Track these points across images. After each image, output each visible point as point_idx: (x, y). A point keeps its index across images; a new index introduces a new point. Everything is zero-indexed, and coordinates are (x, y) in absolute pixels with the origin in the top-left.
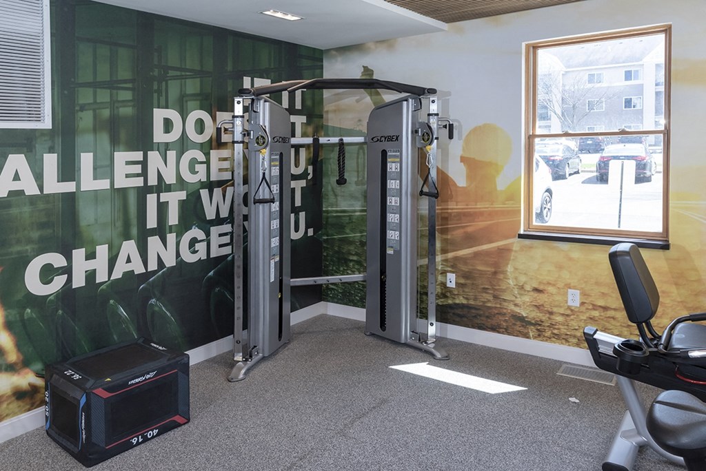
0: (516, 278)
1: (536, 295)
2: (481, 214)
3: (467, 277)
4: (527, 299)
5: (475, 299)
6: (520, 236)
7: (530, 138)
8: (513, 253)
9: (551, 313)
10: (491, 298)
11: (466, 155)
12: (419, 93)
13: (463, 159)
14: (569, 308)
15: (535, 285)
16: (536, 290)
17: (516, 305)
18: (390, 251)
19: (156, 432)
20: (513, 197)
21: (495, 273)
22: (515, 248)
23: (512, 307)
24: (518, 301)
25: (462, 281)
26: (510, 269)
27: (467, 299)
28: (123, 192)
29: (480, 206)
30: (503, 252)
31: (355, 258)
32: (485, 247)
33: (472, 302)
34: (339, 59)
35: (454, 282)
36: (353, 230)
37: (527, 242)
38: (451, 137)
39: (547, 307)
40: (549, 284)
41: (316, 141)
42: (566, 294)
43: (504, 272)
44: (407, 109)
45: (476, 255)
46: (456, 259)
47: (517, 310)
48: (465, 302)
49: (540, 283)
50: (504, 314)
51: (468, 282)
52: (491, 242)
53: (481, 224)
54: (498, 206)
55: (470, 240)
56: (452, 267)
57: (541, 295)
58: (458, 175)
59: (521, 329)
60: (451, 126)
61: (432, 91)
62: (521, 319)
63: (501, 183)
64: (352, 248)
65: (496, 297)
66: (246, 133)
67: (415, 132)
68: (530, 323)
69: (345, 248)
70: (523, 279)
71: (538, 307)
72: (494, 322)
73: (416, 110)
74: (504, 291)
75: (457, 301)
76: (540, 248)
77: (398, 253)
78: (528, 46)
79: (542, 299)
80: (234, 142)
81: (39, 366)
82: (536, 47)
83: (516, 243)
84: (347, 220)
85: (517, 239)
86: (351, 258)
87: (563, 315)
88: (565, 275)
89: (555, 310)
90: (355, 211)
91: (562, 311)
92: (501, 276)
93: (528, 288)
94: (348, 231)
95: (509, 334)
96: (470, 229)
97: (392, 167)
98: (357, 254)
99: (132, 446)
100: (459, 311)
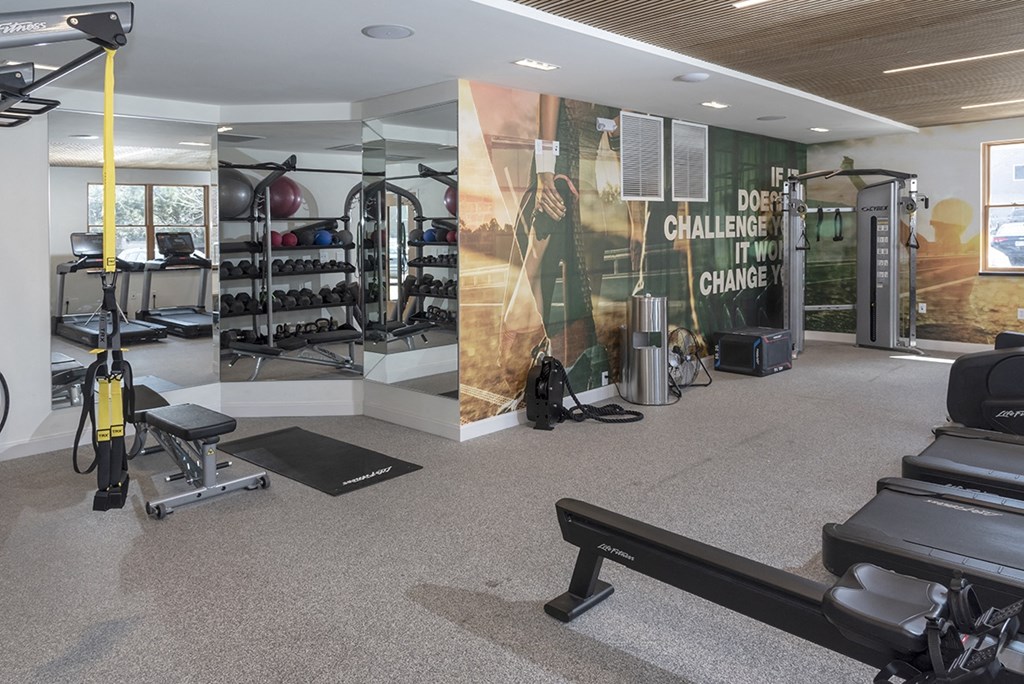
0: (976, 304)
1: (992, 314)
2: (948, 260)
3: (936, 305)
4: (985, 317)
5: (943, 320)
6: (980, 274)
7: (986, 208)
8: (974, 287)
9: (1005, 325)
10: (956, 318)
11: (935, 220)
12: (903, 177)
13: (932, 223)
14: (1018, 321)
15: (992, 307)
16: (993, 311)
17: (976, 322)
18: (879, 286)
19: (781, 368)
20: (974, 247)
21: (960, 301)
22: (975, 283)
23: (973, 324)
24: (978, 319)
25: (932, 308)
26: (971, 297)
27: (936, 320)
28: (728, 239)
29: (947, 255)
30: (967, 286)
31: (837, 297)
32: (950, 283)
33: (940, 322)
34: (822, 151)
35: (925, 309)
36: (834, 277)
37: (985, 278)
38: (927, 207)
39: (1001, 322)
40: (1002, 306)
41: (820, 210)
42: (1017, 311)
43: (967, 300)
44: (894, 187)
45: (944, 288)
46: (926, 293)
47: (978, 325)
48: (934, 322)
49: (996, 305)
50: (967, 329)
51: (938, 308)
52: (956, 279)
53: (946, 268)
54: (962, 254)
55: (939, 279)
56: (923, 298)
57: (997, 314)
58: (930, 236)
59: (982, 338)
60: (927, 200)
61: (914, 176)
62: (981, 331)
63: (964, 239)
64: (834, 290)
65: (960, 318)
66: (790, 205)
67: (900, 203)
68: (988, 333)
69: (827, 291)
70: (982, 304)
71: (994, 322)
72: (959, 335)
73: (900, 188)
74: (967, 313)
75: (928, 323)
76: (996, 283)
77: (887, 287)
78: (984, 145)
79: (997, 316)
80: (783, 210)
81: (703, 334)
82: (989, 146)
83: (976, 280)
84: (829, 269)
85: (978, 277)
86: (833, 297)
87: (1014, 326)
88: (1015, 299)
89: (1008, 323)
90: (836, 263)
91: (1013, 323)
92: (964, 303)
93: (986, 309)
94: (829, 277)
95: (971, 342)
96: (938, 272)
97: (881, 228)
98: (838, 294)
99: (774, 373)
100: (928, 329)
